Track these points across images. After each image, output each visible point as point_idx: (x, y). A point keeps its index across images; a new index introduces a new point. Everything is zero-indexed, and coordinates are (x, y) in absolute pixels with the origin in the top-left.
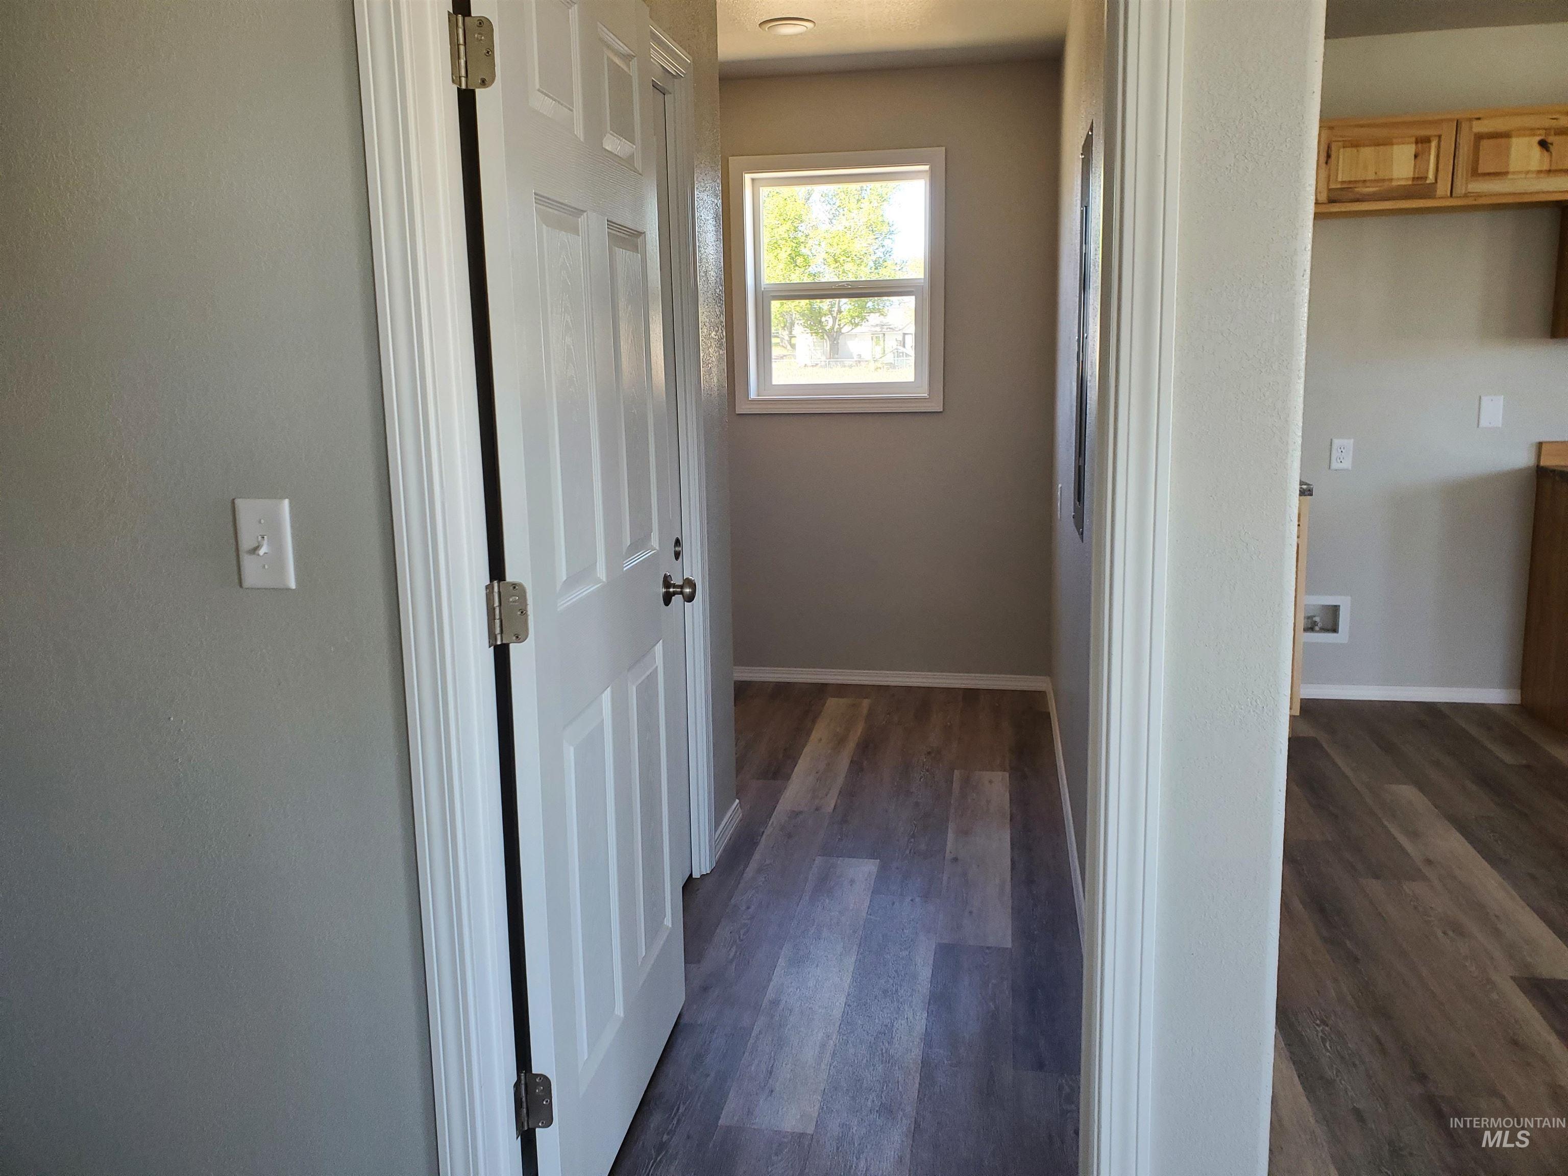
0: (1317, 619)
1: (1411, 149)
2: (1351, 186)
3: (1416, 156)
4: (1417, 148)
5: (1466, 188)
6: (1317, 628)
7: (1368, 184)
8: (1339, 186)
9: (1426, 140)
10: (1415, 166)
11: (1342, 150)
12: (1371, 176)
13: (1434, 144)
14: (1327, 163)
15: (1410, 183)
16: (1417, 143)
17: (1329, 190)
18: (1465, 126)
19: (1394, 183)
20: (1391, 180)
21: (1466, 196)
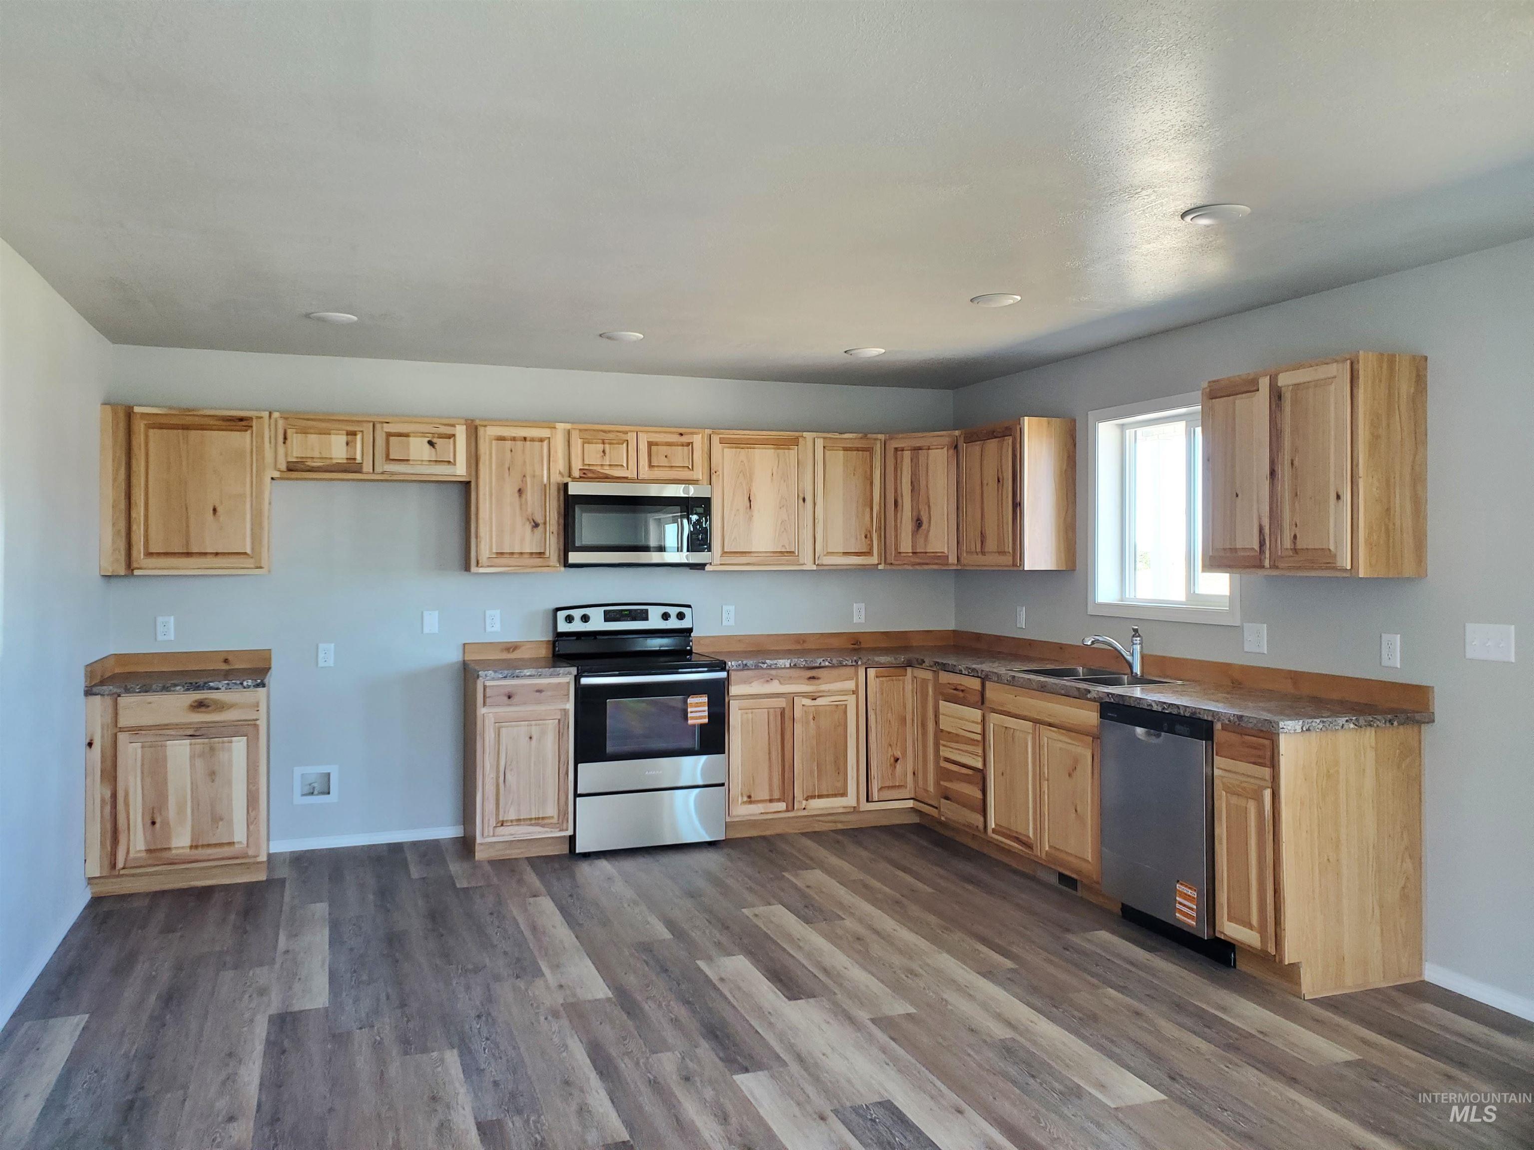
0: (315, 785)
1: (343, 439)
2: (304, 460)
3: (347, 444)
4: (347, 438)
5: (383, 468)
6: (316, 792)
7: (315, 460)
8: (295, 460)
9: (354, 434)
10: (347, 450)
11: (295, 435)
12: (317, 455)
13: (359, 437)
14: (284, 443)
15: (345, 461)
16: (347, 434)
17: (288, 462)
18: (378, 426)
19: (335, 461)
20: (331, 458)
21: (383, 473)
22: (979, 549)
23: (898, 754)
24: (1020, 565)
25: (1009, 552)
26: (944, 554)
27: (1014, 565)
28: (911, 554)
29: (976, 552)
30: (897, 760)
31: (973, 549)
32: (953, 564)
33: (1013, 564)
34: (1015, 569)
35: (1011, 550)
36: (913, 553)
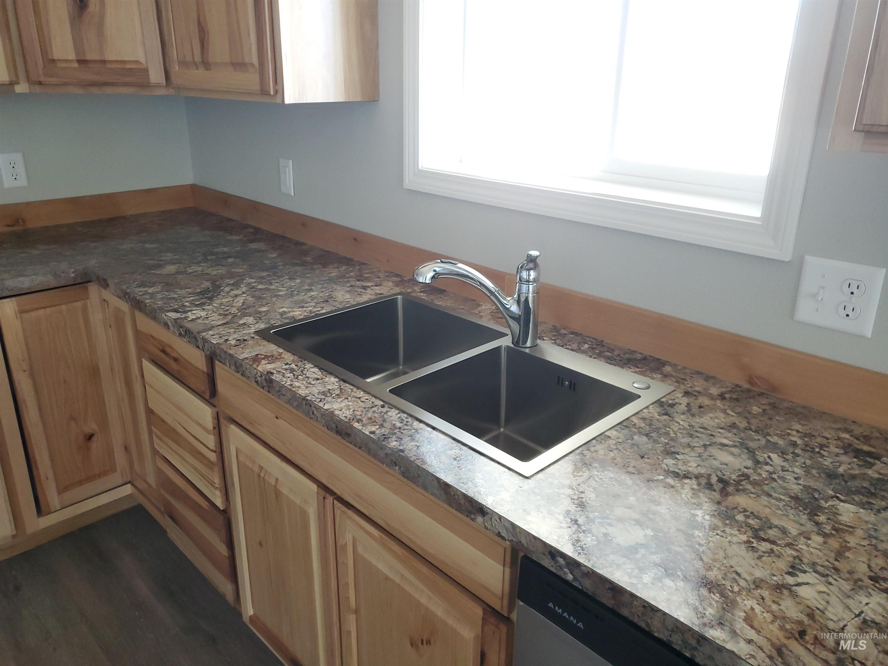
22: (198, 58)
23: (92, 426)
24: (276, 92)
25: (253, 65)
26: (140, 66)
27: (264, 92)
28: (76, 65)
29: (194, 62)
30: (90, 437)
31: (189, 59)
32: (158, 86)
33: (262, 90)
34: (265, 99)
35: (255, 60)
36: (79, 61)
